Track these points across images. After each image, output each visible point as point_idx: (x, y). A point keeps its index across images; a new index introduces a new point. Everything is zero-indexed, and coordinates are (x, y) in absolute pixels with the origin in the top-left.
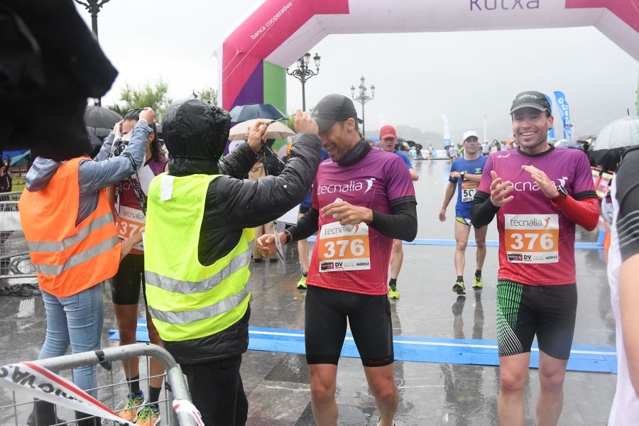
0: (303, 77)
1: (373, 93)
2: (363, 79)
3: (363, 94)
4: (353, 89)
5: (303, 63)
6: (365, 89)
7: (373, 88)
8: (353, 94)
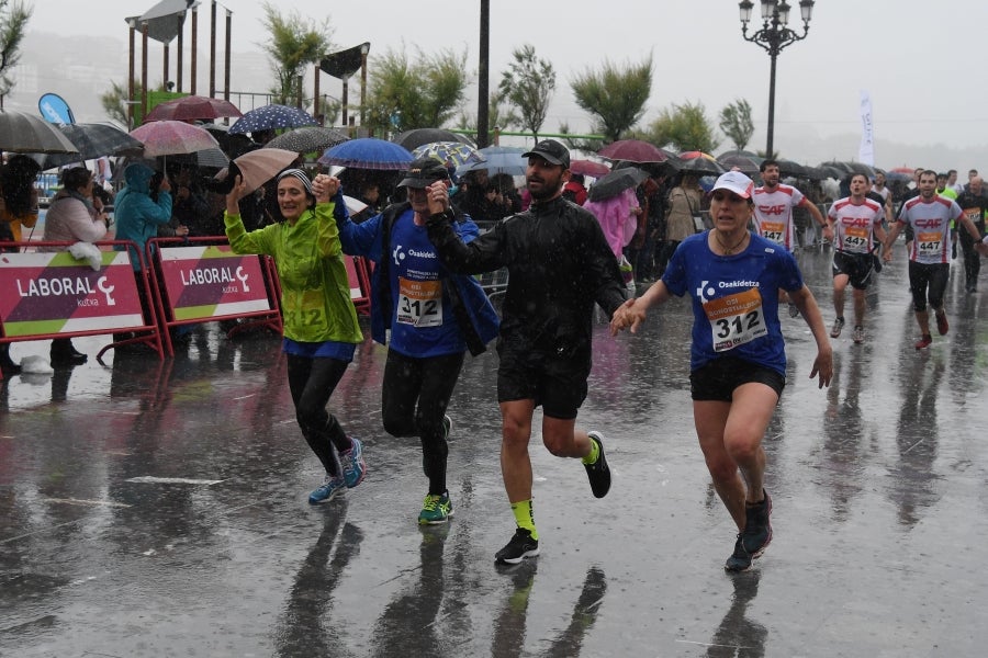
1: (807, 19)
3: (776, 23)
4: (747, 5)
6: (786, 8)
8: (745, 22)
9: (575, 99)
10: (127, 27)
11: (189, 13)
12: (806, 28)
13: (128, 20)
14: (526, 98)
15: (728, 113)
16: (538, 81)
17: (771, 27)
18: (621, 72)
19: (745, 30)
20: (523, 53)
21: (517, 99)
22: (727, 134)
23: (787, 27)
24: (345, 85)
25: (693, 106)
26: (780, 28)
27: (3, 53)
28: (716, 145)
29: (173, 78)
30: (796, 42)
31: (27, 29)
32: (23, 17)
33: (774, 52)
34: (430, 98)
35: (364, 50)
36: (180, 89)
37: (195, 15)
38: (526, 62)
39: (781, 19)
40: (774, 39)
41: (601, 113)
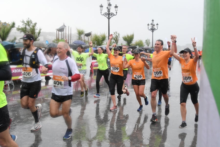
0: (109, 16)
2: (153, 21)
4: (148, 25)
5: (108, 9)
6: (154, 25)
8: (148, 27)
9: (123, 39)
10: (56, 30)
11: (65, 28)
12: (157, 28)
13: (56, 29)
14: (116, 39)
15: (146, 41)
16: (117, 36)
17: (152, 28)
18: (130, 35)
20: (115, 32)
21: (114, 39)
22: (146, 44)
24: (88, 38)
25: (141, 40)
26: (153, 28)
27: (38, 35)
28: (144, 46)
29: (63, 38)
30: (156, 30)
31: (41, 31)
32: (41, 29)
33: (153, 32)
34: (101, 39)
35: (91, 33)
36: (64, 39)
37: (66, 28)
38: (116, 34)
40: (153, 30)
41: (127, 41)
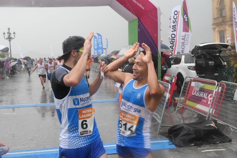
1: (14, 36)
2: (9, 29)
3: (9, 36)
4: (4, 34)
6: (10, 34)
7: (14, 33)
8: (4, 36)
12: (15, 37)
19: (4, 37)
23: (11, 37)
30: (13, 39)
33: (10, 41)
39: (10, 36)
